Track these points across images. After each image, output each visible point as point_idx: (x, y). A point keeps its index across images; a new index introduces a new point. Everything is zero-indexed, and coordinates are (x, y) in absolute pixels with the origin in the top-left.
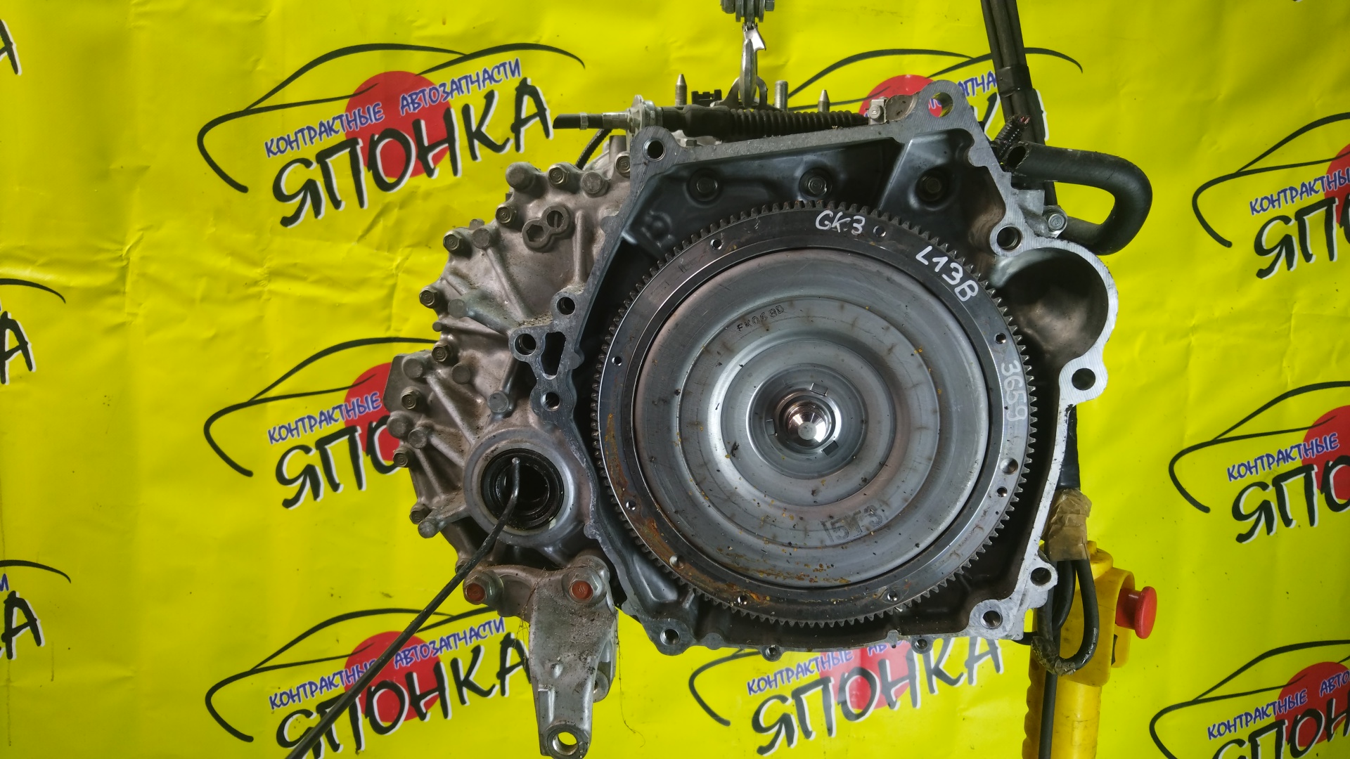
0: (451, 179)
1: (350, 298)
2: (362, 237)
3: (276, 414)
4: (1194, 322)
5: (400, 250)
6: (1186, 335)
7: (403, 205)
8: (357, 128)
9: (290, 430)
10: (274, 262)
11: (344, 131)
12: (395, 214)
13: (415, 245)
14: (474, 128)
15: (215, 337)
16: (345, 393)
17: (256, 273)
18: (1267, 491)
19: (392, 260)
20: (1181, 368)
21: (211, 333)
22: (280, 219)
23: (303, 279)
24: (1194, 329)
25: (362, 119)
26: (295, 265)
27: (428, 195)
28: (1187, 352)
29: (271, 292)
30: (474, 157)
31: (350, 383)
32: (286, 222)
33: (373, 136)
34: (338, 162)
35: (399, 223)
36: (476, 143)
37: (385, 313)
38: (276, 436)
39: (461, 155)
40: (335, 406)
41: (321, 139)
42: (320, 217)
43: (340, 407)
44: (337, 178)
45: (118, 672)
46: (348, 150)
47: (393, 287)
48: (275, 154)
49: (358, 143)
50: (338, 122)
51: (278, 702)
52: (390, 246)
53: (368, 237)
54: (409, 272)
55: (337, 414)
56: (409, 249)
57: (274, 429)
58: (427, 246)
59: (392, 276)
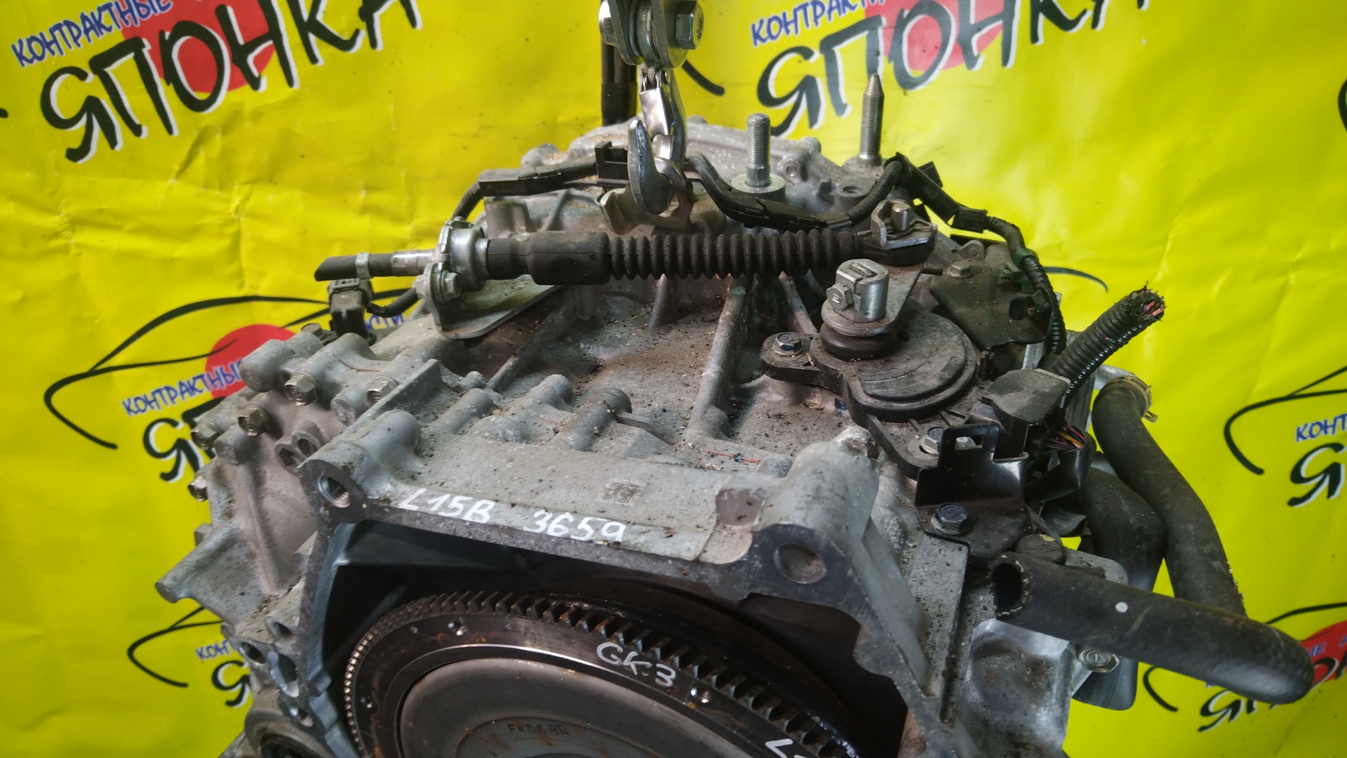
0: (286, 91)
1: (183, 250)
2: (180, 173)
3: (125, 384)
4: (1299, 255)
5: (236, 187)
6: (1285, 272)
7: (226, 129)
8: (136, 22)
9: (148, 403)
10: (73, 208)
11: (119, 27)
12: (218, 142)
13: (255, 181)
14: (305, 16)
15: (24, 300)
16: (203, 361)
17: (52, 222)
18: (1340, 453)
19: (228, 201)
20: (1269, 312)
21: (16, 296)
22: (64, 153)
23: (118, 228)
24: (1298, 265)
25: (141, 9)
26: (101, 211)
27: (257, 115)
28: (1281, 293)
29: (78, 245)
30: (313, 59)
31: (208, 350)
32: (75, 155)
33: (162, 34)
34: (123, 71)
35: (226, 154)
36: (312, 38)
37: (234, 267)
38: (133, 407)
39: (295, 56)
40: (196, 375)
41: (89, 40)
42: (118, 148)
43: (201, 377)
44: (127, 95)
45: (26, 631)
46: (131, 55)
47: (237, 237)
48: (31, 61)
49: (143, 46)
50: (106, 14)
51: (205, 653)
52: (222, 180)
53: (188, 171)
54: (252, 215)
55: (199, 384)
56: (247, 187)
57: (129, 400)
58: (270, 181)
59: (231, 222)
